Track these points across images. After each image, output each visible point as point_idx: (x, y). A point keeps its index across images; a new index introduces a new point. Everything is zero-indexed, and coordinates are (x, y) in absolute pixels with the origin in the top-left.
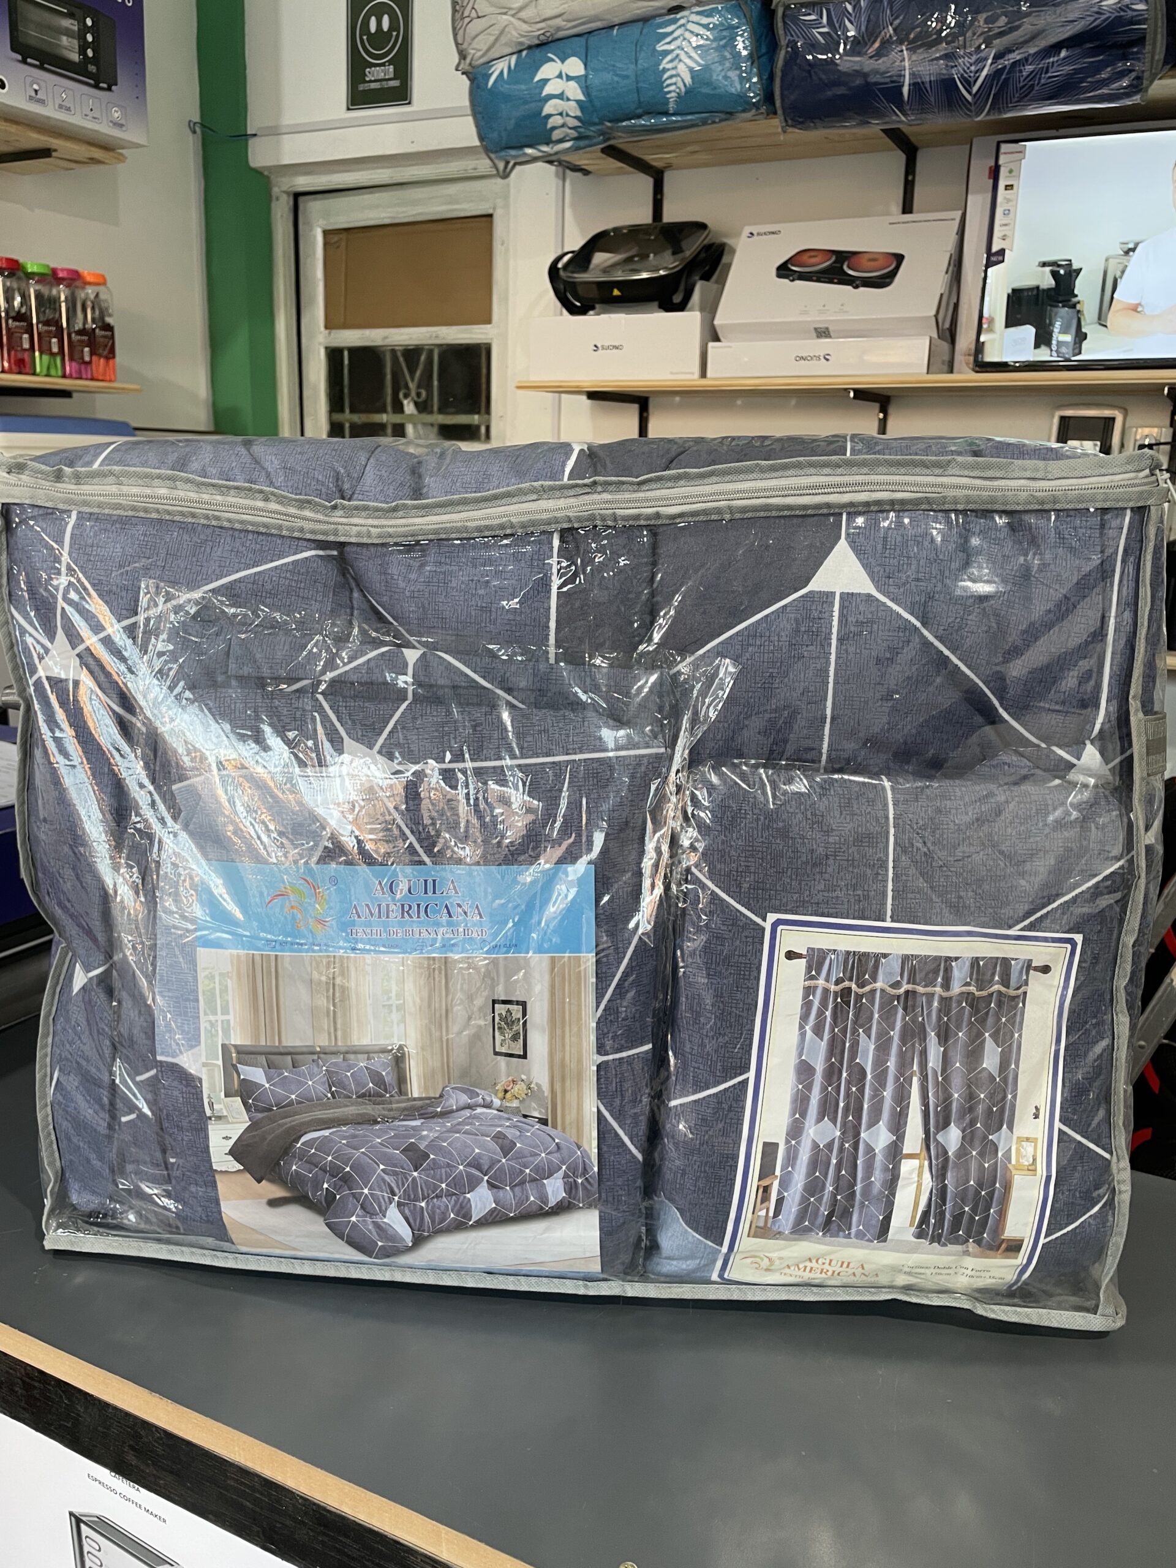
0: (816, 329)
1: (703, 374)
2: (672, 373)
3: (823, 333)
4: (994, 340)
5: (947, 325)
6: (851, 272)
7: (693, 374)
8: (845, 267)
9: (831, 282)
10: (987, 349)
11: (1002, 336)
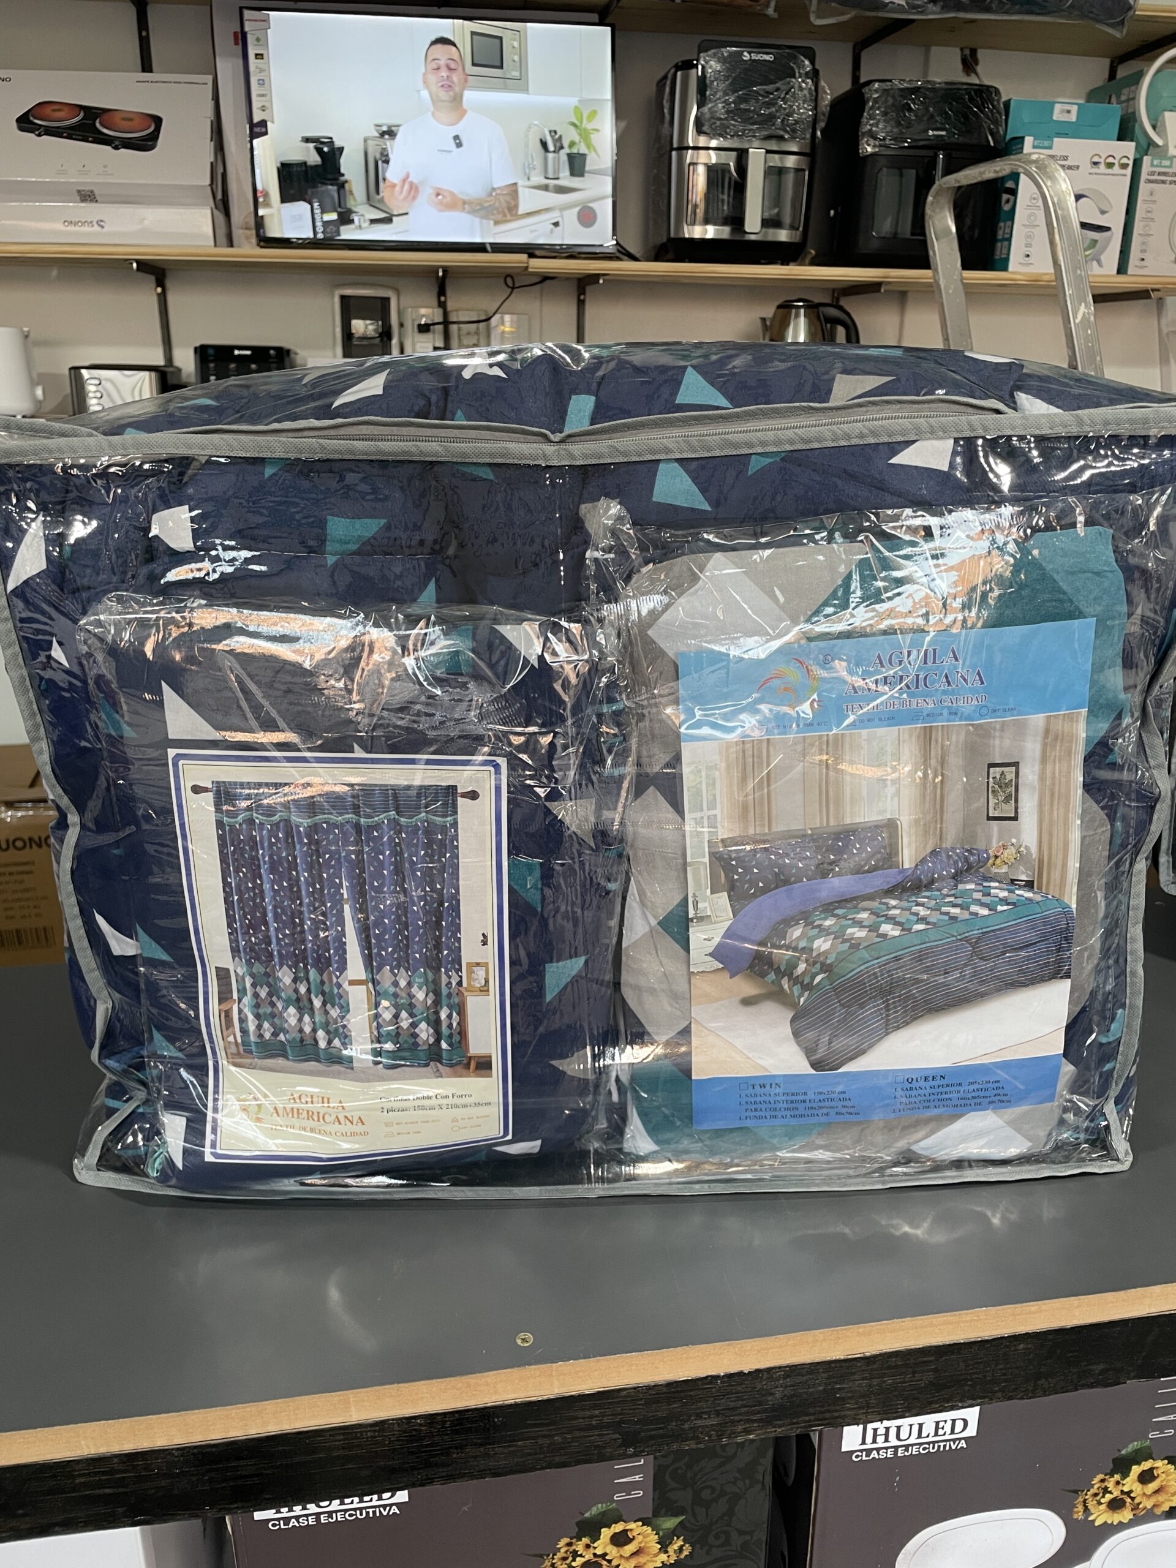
0: (79, 191)
3: (87, 196)
4: (272, 215)
5: (221, 197)
11: (279, 211)
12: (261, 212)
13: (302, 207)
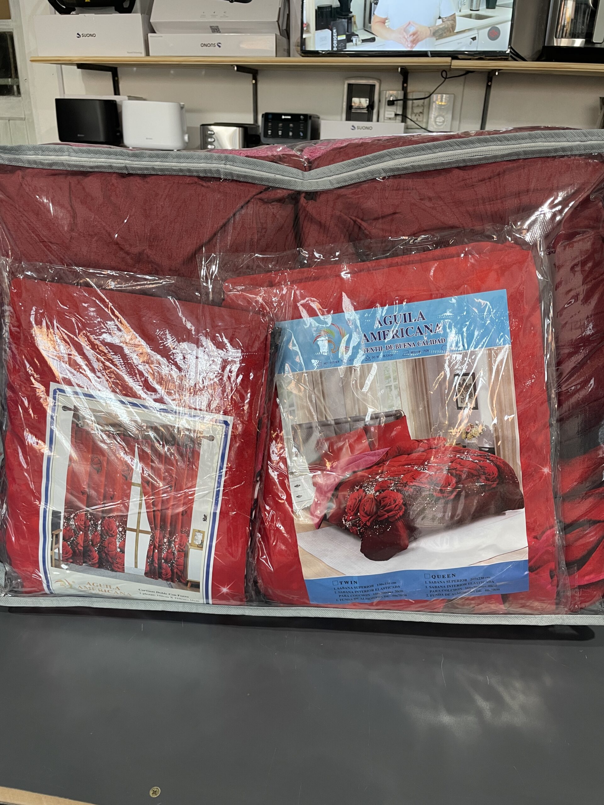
0: (211, 27)
1: (148, 54)
2: (128, 53)
3: (215, 30)
4: (310, 37)
5: (285, 27)
7: (141, 53)
10: (307, 42)
11: (314, 34)
12: (304, 36)
13: (327, 32)
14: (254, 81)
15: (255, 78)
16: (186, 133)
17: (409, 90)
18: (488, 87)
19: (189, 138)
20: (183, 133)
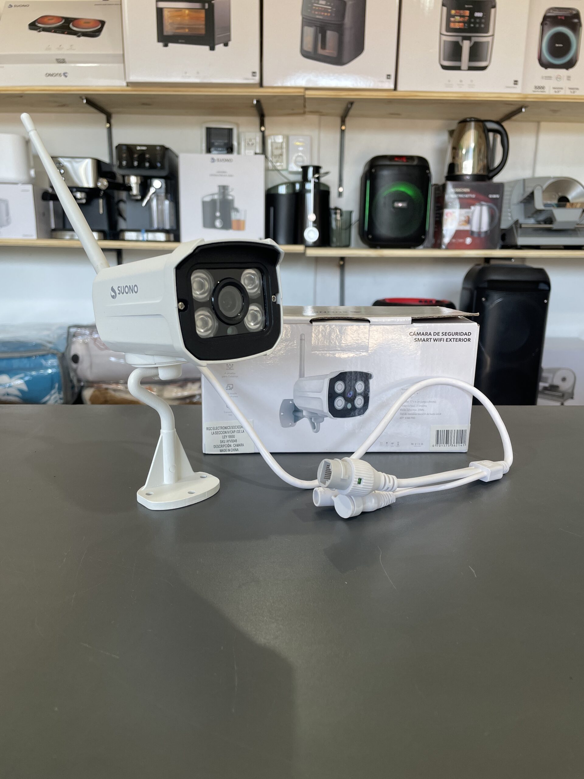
0: (56, 59)
3: (61, 61)
6: (75, 29)
8: (71, 26)
9: (63, 33)
14: (108, 125)
15: (109, 121)
16: (33, 168)
17: (267, 133)
18: (343, 132)
19: (36, 173)
20: (29, 168)
